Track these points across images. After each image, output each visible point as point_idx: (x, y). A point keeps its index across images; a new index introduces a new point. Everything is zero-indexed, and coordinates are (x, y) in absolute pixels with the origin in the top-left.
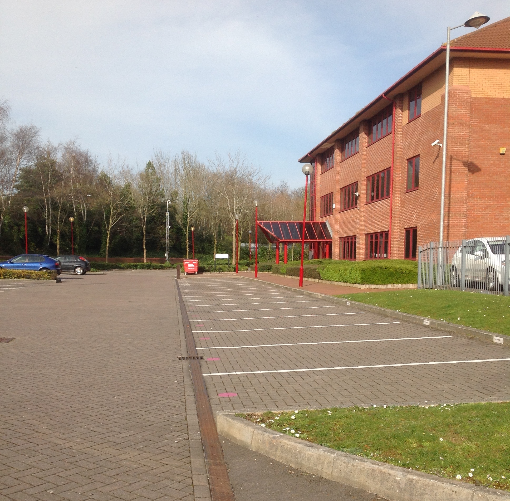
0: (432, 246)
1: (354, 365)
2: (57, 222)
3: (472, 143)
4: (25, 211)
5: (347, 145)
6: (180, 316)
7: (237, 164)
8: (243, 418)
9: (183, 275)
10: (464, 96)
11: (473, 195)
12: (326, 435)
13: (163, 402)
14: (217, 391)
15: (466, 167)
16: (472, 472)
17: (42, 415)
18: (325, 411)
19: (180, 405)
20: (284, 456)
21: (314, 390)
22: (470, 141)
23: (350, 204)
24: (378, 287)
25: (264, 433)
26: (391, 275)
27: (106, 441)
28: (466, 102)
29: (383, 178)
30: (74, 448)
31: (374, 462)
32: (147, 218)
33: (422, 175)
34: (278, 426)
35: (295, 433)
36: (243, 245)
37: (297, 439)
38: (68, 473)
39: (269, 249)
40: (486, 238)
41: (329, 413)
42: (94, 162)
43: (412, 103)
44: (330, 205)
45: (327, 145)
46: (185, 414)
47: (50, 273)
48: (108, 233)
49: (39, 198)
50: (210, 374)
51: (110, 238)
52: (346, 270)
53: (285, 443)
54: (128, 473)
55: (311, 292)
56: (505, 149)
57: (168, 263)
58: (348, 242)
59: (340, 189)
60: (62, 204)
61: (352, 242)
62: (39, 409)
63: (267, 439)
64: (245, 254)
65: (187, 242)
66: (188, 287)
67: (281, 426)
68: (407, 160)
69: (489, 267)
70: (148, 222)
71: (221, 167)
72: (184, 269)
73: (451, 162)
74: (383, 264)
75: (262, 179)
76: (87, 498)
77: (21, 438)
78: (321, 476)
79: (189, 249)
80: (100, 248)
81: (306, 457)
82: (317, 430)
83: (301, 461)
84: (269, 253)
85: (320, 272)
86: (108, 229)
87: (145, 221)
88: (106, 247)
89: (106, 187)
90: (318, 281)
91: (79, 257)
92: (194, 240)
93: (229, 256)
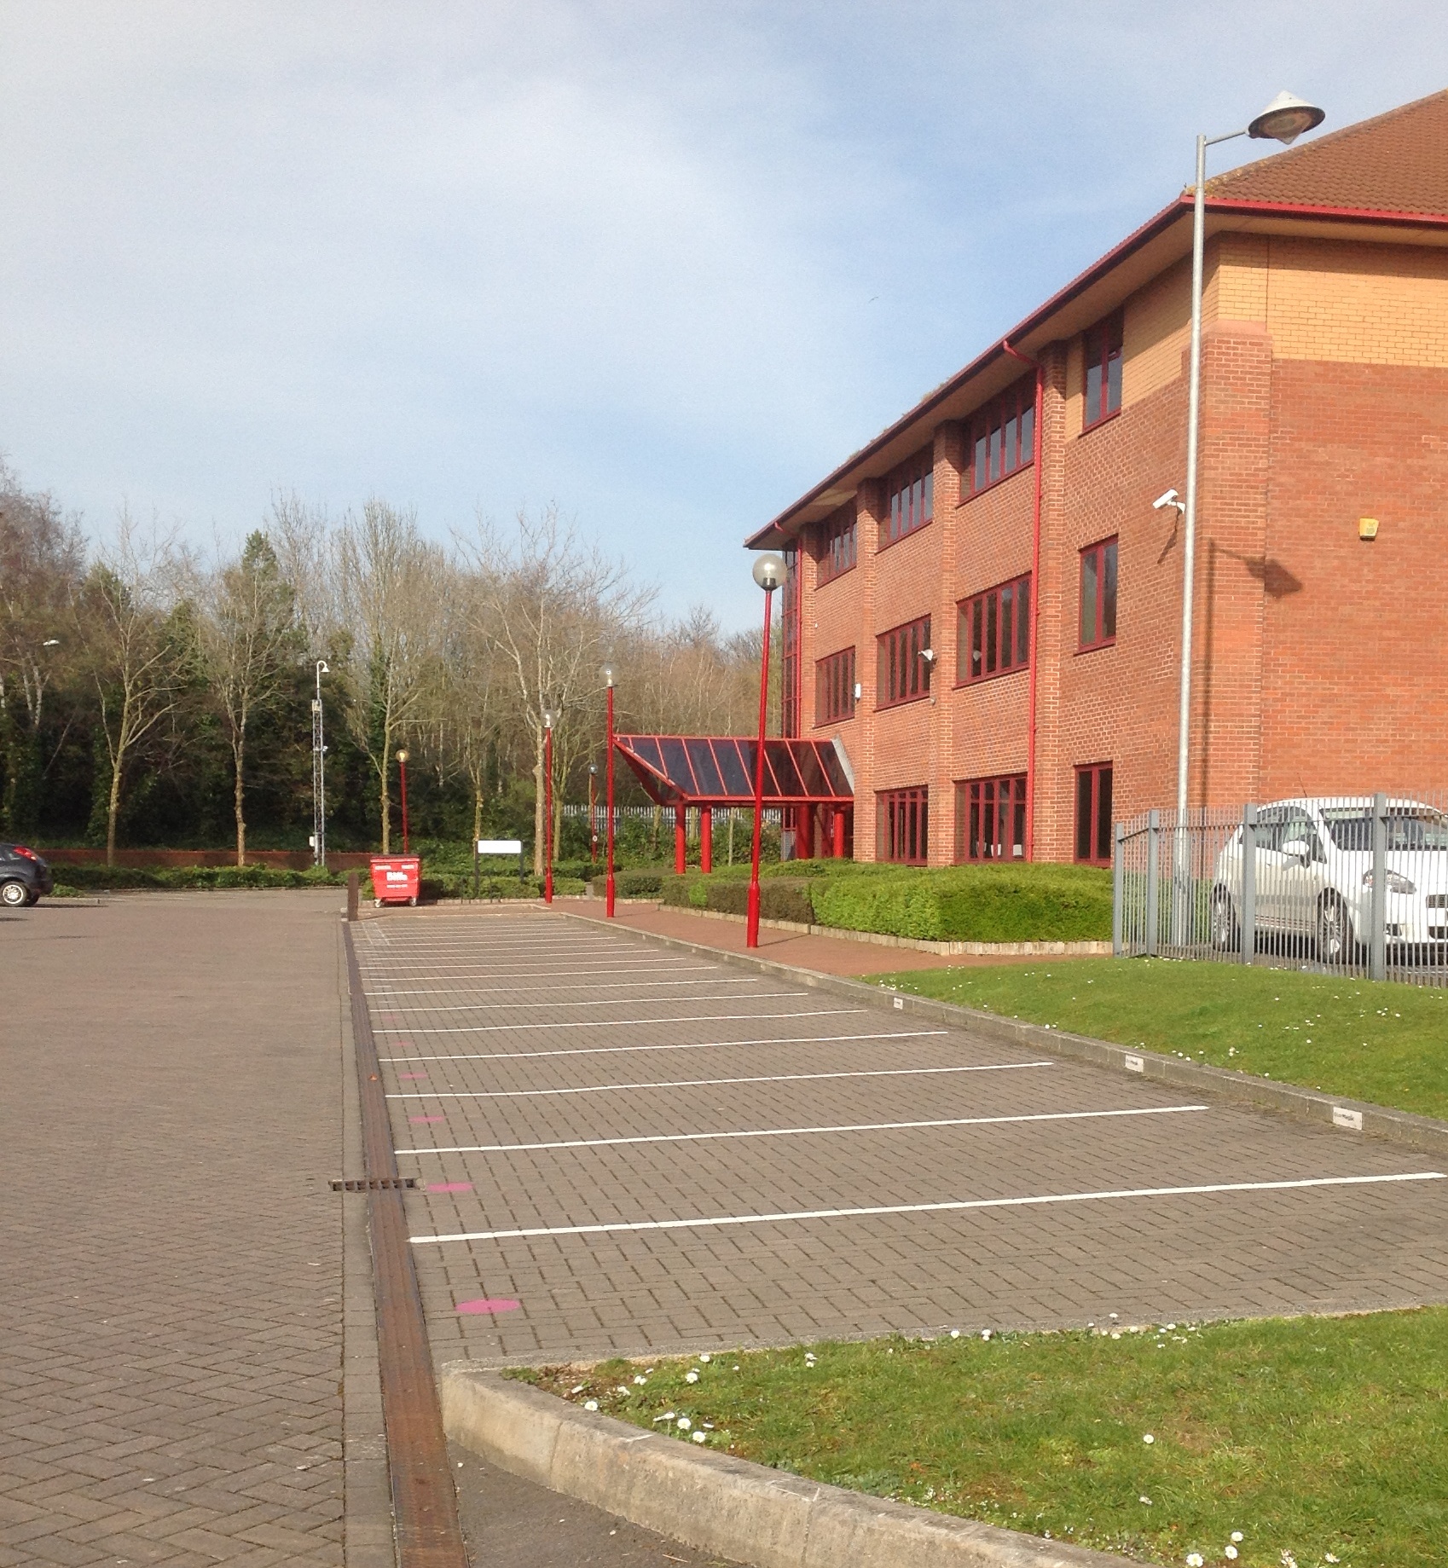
0: (1155, 825)
1: (905, 1202)
3: (1276, 503)
5: (895, 499)
6: (349, 1045)
7: (547, 548)
8: (529, 1383)
9: (367, 907)
10: (1251, 355)
11: (1280, 665)
12: (793, 1433)
13: (265, 1336)
14: (455, 1295)
15: (1258, 576)
16: (1238, 1546)
18: (799, 1352)
19: (325, 1344)
20: (655, 1505)
21: (772, 1284)
22: (1269, 494)
23: (909, 687)
24: (992, 949)
25: (592, 1430)
26: (1033, 912)
28: (1258, 374)
29: (1008, 606)
31: (936, 1519)
32: (247, 718)
33: (1126, 600)
34: (641, 1405)
35: (692, 1430)
36: (571, 811)
37: (698, 1447)
39: (655, 825)
40: (1316, 800)
41: (809, 1360)
42: (68, 532)
43: (1095, 373)
44: (845, 689)
45: (834, 495)
46: (337, 1374)
48: (117, 766)
50: (433, 1239)
51: (120, 782)
52: (893, 895)
53: (659, 1463)
55: (784, 966)
56: (1377, 522)
57: (319, 869)
58: (902, 805)
59: (877, 637)
61: (914, 805)
63: (601, 1451)
64: (577, 839)
65: (383, 798)
66: (382, 948)
67: (652, 1407)
68: (1081, 551)
69: (1326, 890)
70: (253, 732)
71: (496, 557)
72: (372, 890)
73: (1211, 563)
74: (1007, 876)
75: (630, 598)
79: (390, 823)
80: (88, 819)
81: (722, 1509)
82: (765, 1420)
83: (708, 1521)
84: (654, 839)
85: (814, 901)
86: (116, 752)
87: (242, 728)
88: (106, 815)
89: (110, 616)
90: (806, 932)
91: (15, 848)
92: (407, 793)
93: (524, 845)
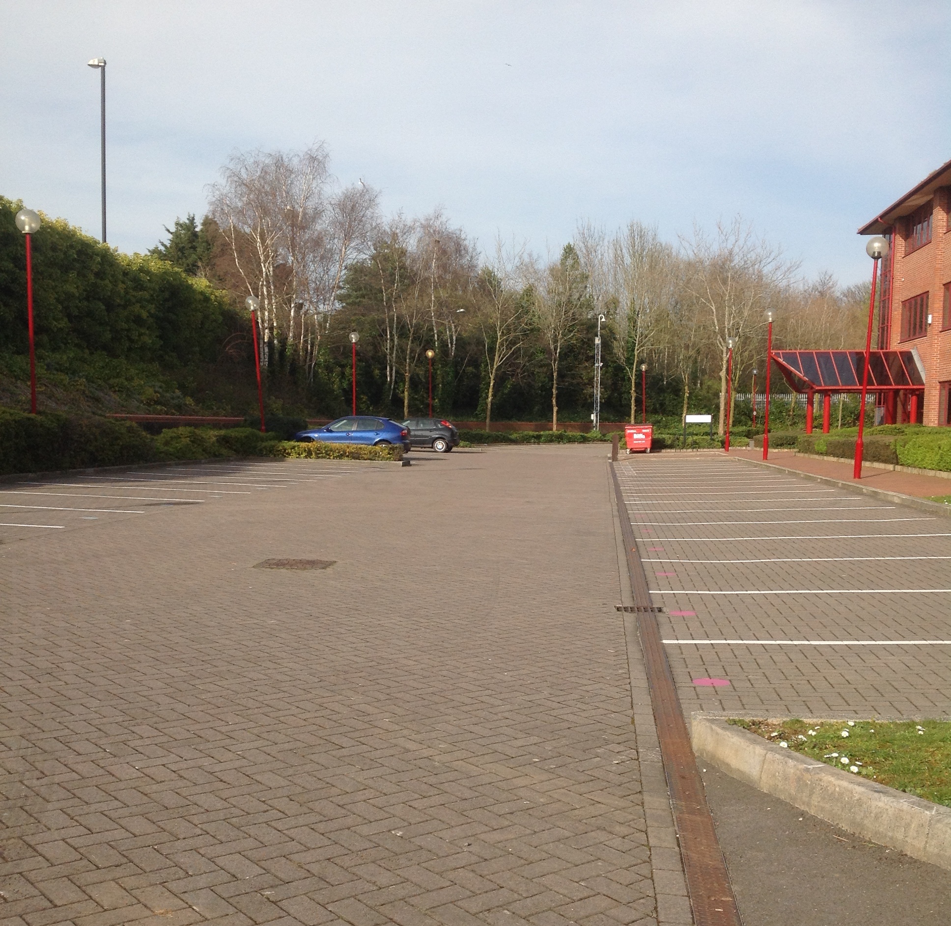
2: (406, 360)
4: (354, 341)
6: (618, 530)
7: (734, 242)
8: (744, 728)
9: (623, 454)
12: (914, 773)
13: (589, 688)
14: (692, 674)
17: (382, 697)
18: (911, 725)
19: (622, 696)
20: (827, 806)
21: (887, 683)
25: (787, 760)
27: (491, 751)
30: (437, 758)
32: (560, 348)
34: (814, 747)
35: (849, 765)
36: (741, 397)
37: (853, 775)
38: (426, 802)
39: (793, 405)
41: (919, 730)
42: (470, 250)
44: (921, 318)
45: (918, 199)
46: (630, 712)
47: (392, 449)
48: (492, 377)
49: (376, 317)
50: (676, 642)
51: (494, 385)
53: (830, 782)
54: (531, 812)
55: (879, 491)
57: (595, 432)
59: (944, 285)
60: (416, 326)
62: (377, 687)
63: (792, 772)
64: (743, 414)
65: (632, 392)
66: (632, 477)
67: (821, 749)
70: (563, 356)
71: (703, 250)
72: (625, 444)
75: (784, 268)
76: (460, 850)
77: (349, 735)
78: (902, 851)
79: (635, 406)
80: (477, 406)
81: (871, 813)
82: (894, 763)
83: (862, 819)
84: (791, 413)
85: (898, 451)
86: (492, 369)
87: (558, 354)
88: (486, 404)
89: (491, 295)
90: (892, 469)
91: (441, 421)
92: (645, 389)
93: (713, 418)
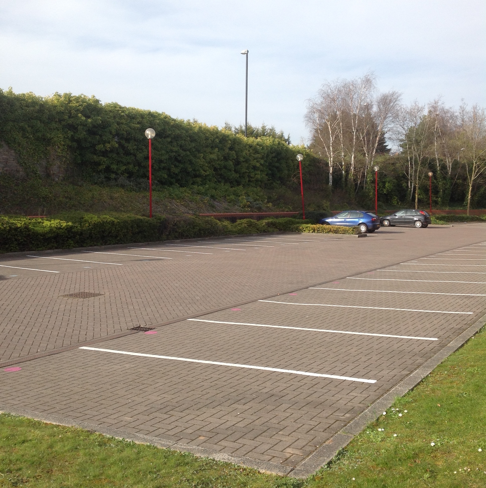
2: (416, 178)
4: (376, 170)
48: (470, 185)
51: (472, 190)
60: (422, 160)
86: (471, 181)
88: (468, 200)
